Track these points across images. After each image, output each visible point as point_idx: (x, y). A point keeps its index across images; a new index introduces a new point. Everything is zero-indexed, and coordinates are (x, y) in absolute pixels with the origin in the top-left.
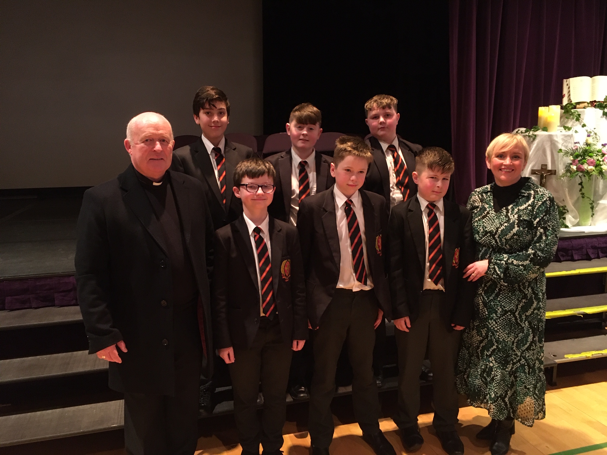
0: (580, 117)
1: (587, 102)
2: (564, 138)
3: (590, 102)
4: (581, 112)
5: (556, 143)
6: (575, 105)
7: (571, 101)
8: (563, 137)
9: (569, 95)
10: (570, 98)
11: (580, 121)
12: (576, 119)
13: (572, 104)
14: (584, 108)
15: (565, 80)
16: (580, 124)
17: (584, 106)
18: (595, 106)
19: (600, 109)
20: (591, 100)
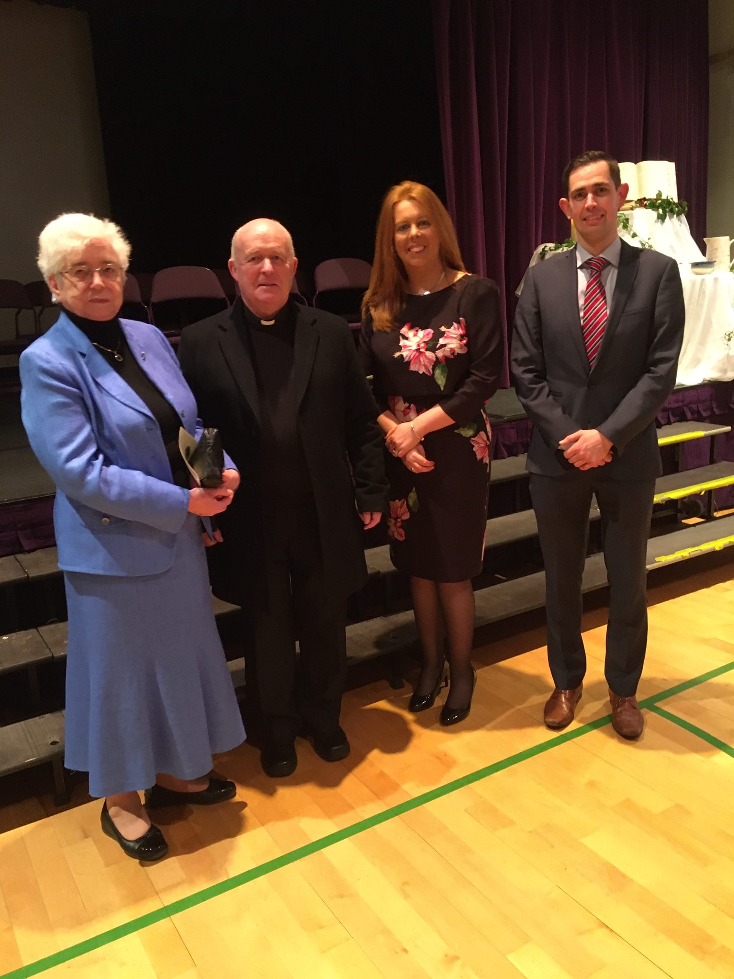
0: (628, 222)
1: (635, 201)
4: (628, 215)
14: (632, 209)
16: (629, 234)
17: (631, 207)
18: (645, 206)
19: (653, 210)
20: (640, 198)
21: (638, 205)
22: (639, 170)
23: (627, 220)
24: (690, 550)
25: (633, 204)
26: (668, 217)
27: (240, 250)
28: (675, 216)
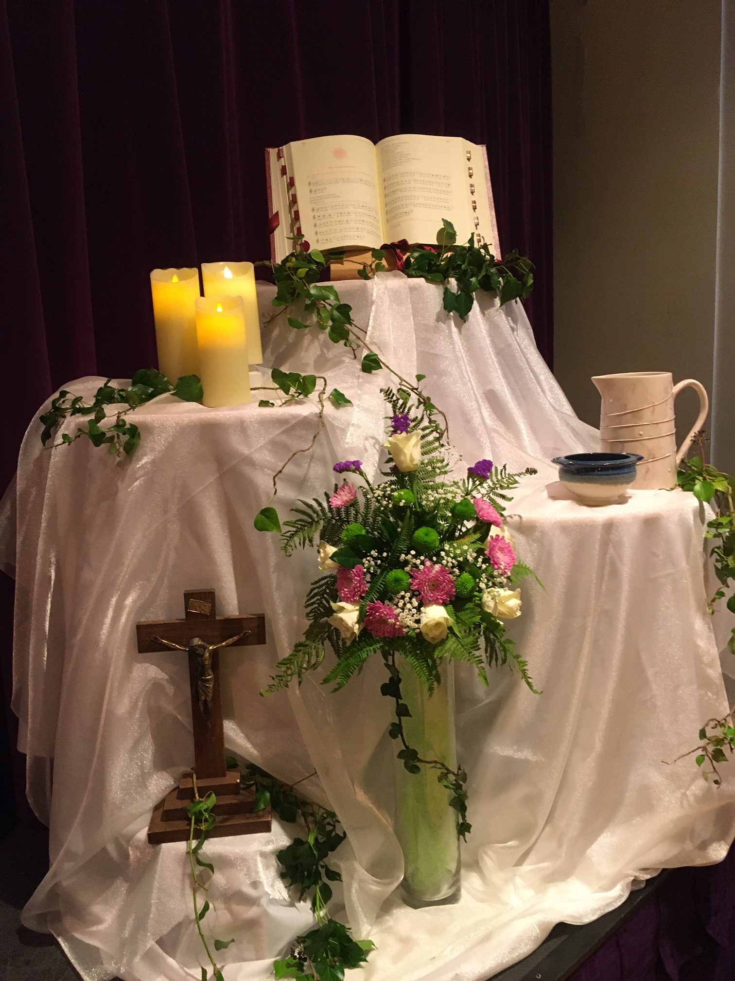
0: (349, 321)
1: (373, 250)
2: (284, 438)
3: (384, 247)
4: (350, 293)
5: (247, 470)
6: (321, 259)
7: (306, 245)
8: (275, 432)
9: (297, 217)
10: (299, 229)
11: (351, 337)
12: (333, 329)
13: (309, 259)
14: (363, 274)
15: (273, 152)
16: (355, 357)
17: (360, 268)
18: (406, 268)
19: (428, 282)
20: (389, 241)
21: (384, 262)
23: (345, 310)
26: (476, 305)
28: (497, 301)
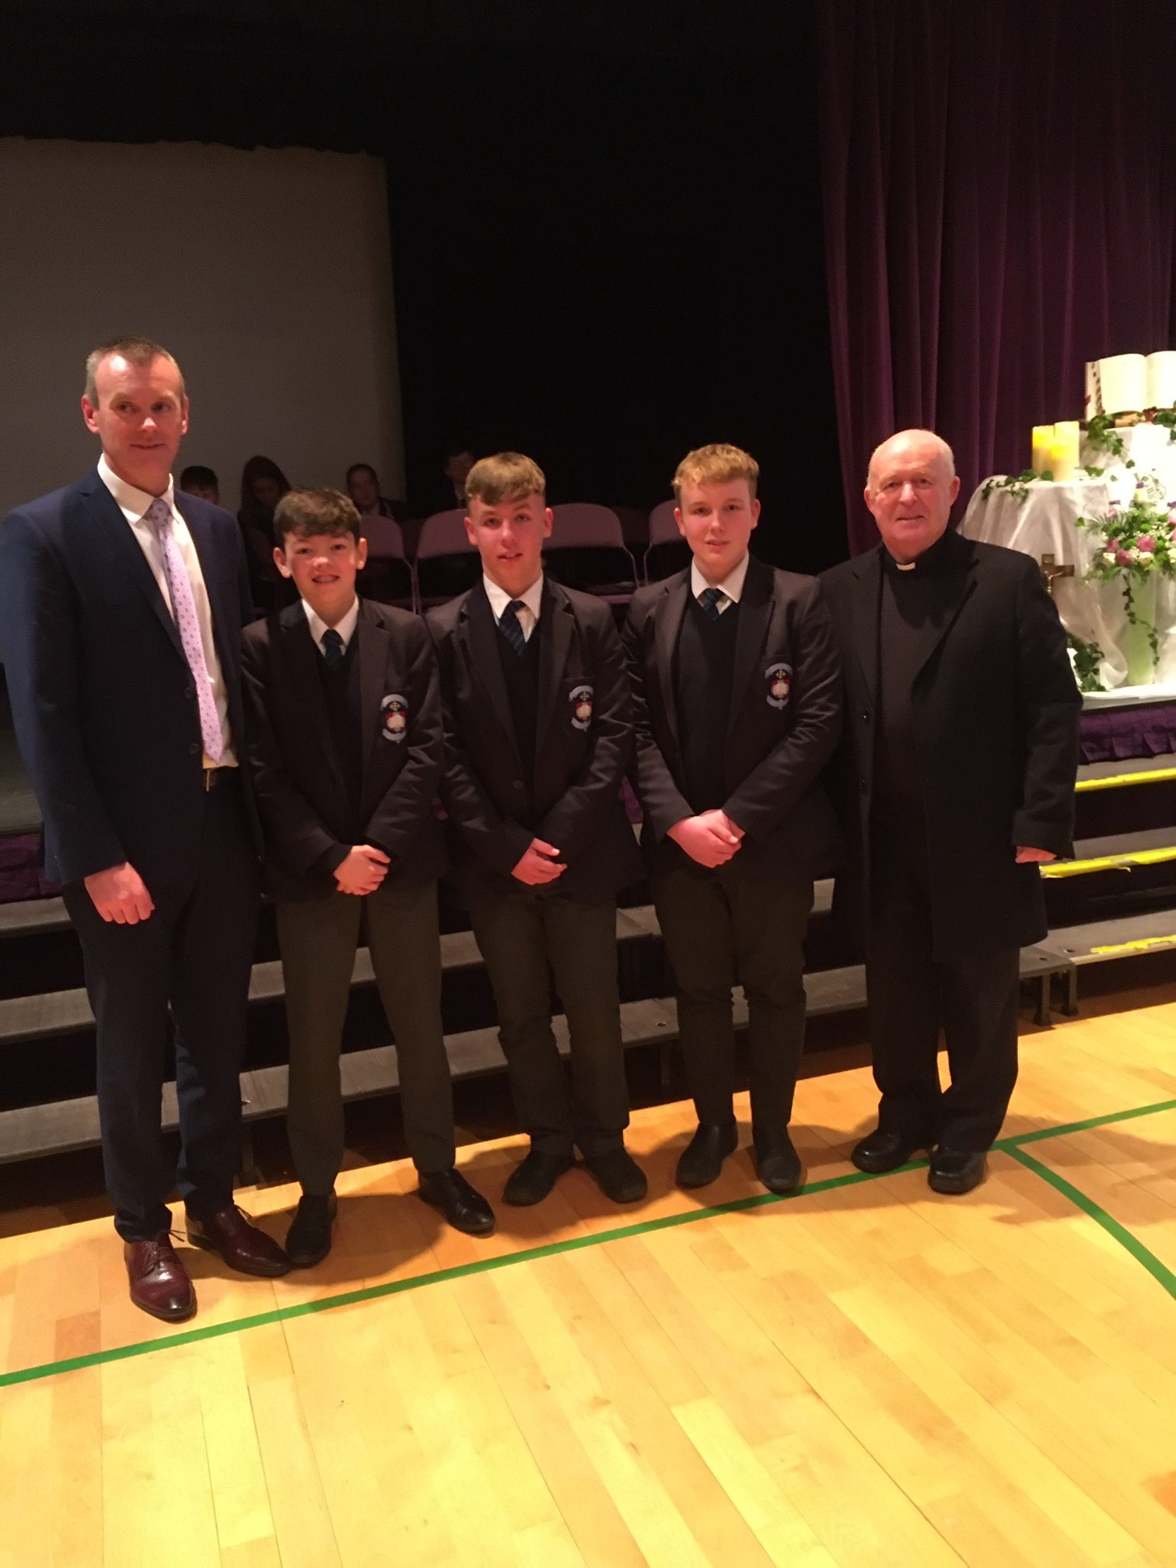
0: (1121, 445)
1: (1138, 412)
2: (1089, 494)
3: (1144, 410)
4: (1124, 433)
5: (1071, 505)
6: (1111, 418)
7: (1103, 412)
8: (1085, 491)
9: (1100, 398)
10: (1100, 404)
11: (1122, 453)
12: (1114, 450)
13: (1105, 418)
14: (1131, 425)
15: (1089, 364)
16: (1123, 461)
17: (1130, 421)
18: (1155, 421)
19: (1165, 426)
20: (1147, 408)
21: (1143, 418)
22: (1150, 366)
23: (1120, 441)
24: (1152, 941)
25: (1134, 417)
27: (876, 476)
